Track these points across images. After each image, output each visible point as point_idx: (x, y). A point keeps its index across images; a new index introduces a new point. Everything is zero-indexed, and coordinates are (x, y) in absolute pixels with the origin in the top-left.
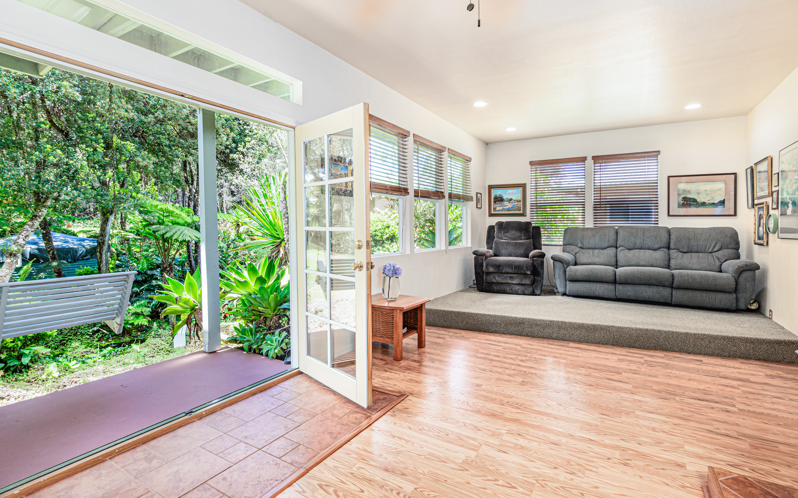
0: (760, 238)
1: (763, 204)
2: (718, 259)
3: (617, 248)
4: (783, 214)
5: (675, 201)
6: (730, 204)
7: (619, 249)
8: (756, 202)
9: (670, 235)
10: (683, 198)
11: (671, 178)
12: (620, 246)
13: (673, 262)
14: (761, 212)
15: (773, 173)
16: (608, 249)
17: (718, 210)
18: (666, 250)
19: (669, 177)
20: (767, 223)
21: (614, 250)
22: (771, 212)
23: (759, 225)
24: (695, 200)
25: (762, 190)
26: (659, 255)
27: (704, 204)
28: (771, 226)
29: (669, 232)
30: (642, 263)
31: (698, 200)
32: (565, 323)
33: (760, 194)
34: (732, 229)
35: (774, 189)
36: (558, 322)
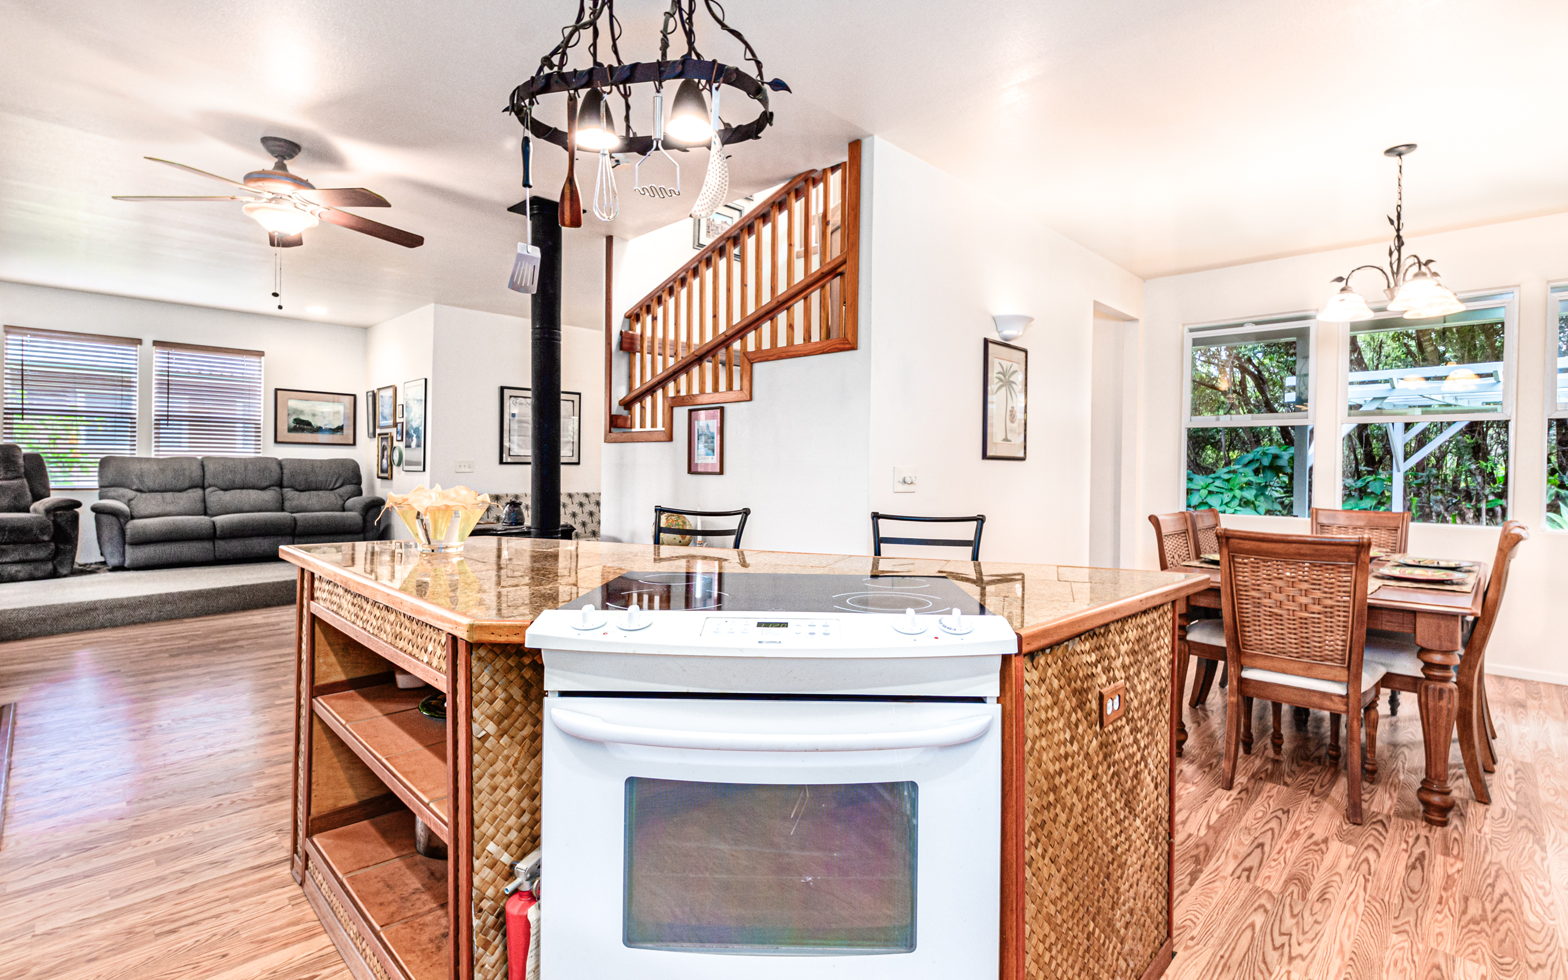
0: (383, 471)
1: (387, 434)
2: (341, 496)
3: (203, 488)
4: (408, 446)
5: (285, 423)
6: (348, 431)
7: (208, 491)
8: (378, 431)
9: (281, 469)
10: (295, 420)
11: (279, 392)
12: (210, 486)
13: (287, 504)
14: (385, 443)
15: (398, 404)
16: (190, 490)
17: (336, 438)
18: (278, 489)
19: (277, 390)
20: (391, 456)
21: (200, 492)
22: (396, 444)
23: (383, 457)
24: (309, 424)
25: (385, 418)
26: (269, 496)
27: (319, 430)
28: (396, 458)
29: (280, 464)
30: (246, 507)
31: (313, 424)
32: (172, 595)
33: (383, 423)
34: (354, 461)
35: (398, 420)
36: (160, 595)
